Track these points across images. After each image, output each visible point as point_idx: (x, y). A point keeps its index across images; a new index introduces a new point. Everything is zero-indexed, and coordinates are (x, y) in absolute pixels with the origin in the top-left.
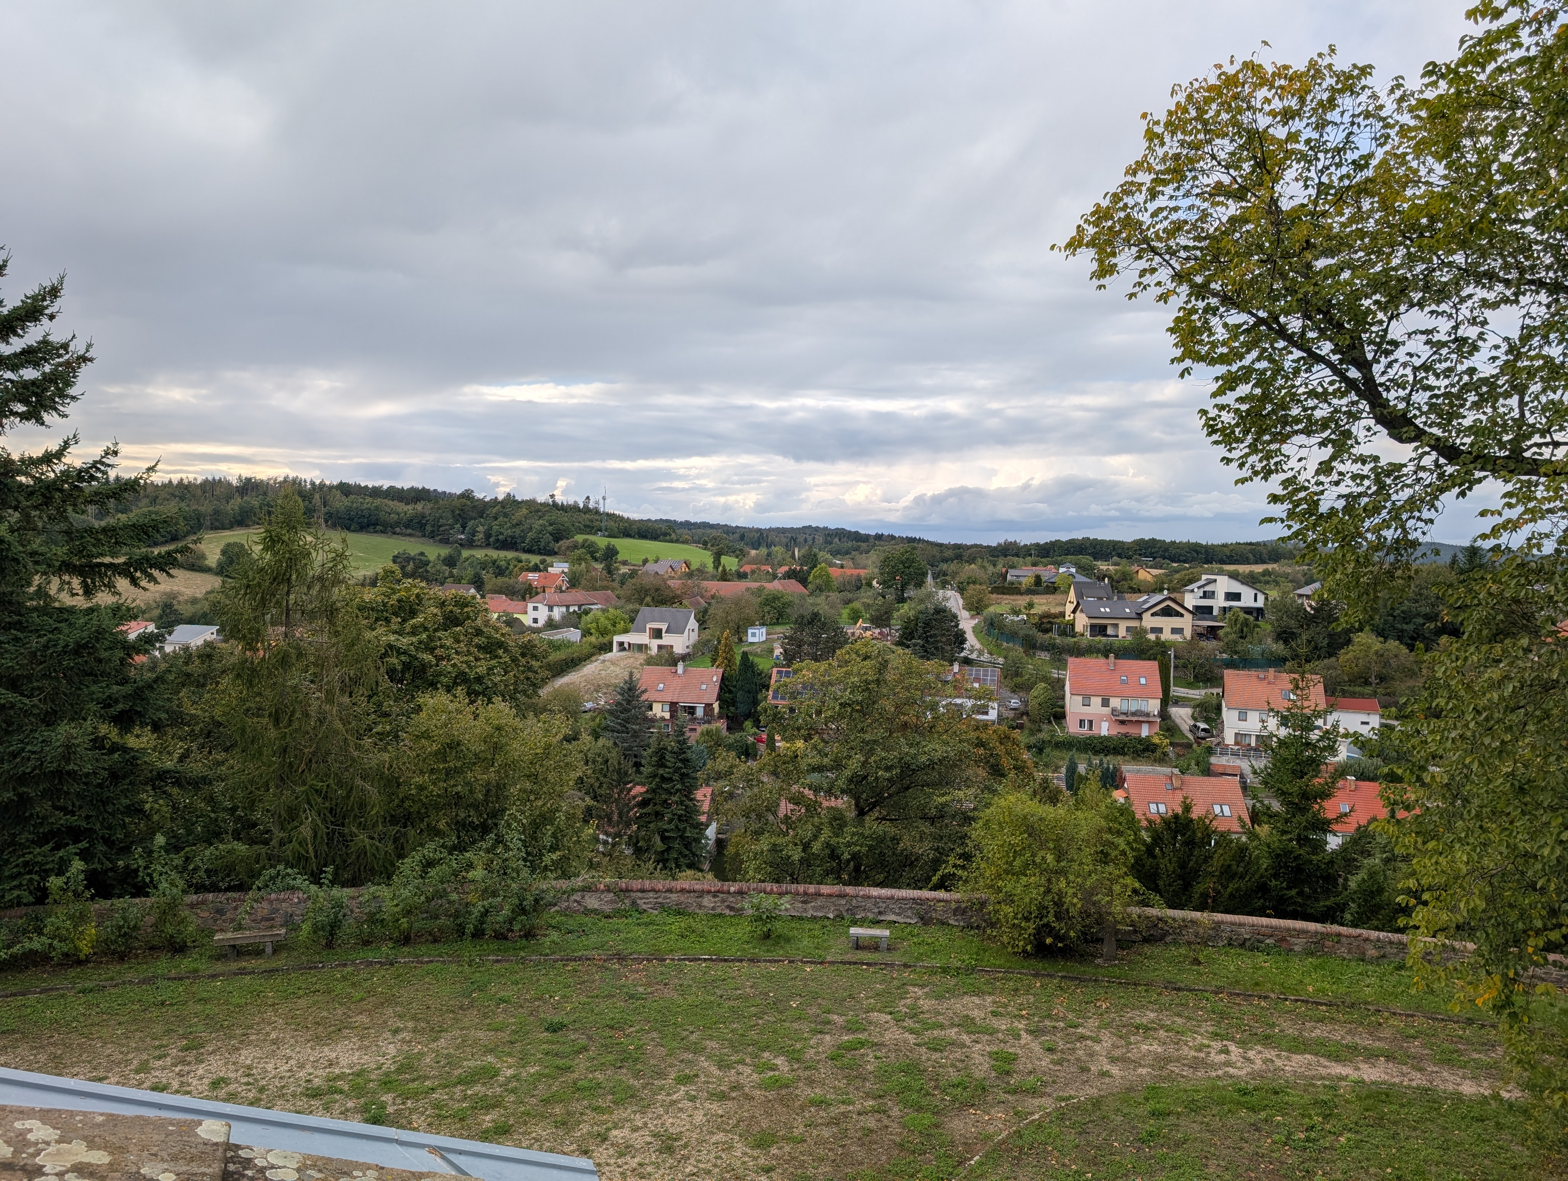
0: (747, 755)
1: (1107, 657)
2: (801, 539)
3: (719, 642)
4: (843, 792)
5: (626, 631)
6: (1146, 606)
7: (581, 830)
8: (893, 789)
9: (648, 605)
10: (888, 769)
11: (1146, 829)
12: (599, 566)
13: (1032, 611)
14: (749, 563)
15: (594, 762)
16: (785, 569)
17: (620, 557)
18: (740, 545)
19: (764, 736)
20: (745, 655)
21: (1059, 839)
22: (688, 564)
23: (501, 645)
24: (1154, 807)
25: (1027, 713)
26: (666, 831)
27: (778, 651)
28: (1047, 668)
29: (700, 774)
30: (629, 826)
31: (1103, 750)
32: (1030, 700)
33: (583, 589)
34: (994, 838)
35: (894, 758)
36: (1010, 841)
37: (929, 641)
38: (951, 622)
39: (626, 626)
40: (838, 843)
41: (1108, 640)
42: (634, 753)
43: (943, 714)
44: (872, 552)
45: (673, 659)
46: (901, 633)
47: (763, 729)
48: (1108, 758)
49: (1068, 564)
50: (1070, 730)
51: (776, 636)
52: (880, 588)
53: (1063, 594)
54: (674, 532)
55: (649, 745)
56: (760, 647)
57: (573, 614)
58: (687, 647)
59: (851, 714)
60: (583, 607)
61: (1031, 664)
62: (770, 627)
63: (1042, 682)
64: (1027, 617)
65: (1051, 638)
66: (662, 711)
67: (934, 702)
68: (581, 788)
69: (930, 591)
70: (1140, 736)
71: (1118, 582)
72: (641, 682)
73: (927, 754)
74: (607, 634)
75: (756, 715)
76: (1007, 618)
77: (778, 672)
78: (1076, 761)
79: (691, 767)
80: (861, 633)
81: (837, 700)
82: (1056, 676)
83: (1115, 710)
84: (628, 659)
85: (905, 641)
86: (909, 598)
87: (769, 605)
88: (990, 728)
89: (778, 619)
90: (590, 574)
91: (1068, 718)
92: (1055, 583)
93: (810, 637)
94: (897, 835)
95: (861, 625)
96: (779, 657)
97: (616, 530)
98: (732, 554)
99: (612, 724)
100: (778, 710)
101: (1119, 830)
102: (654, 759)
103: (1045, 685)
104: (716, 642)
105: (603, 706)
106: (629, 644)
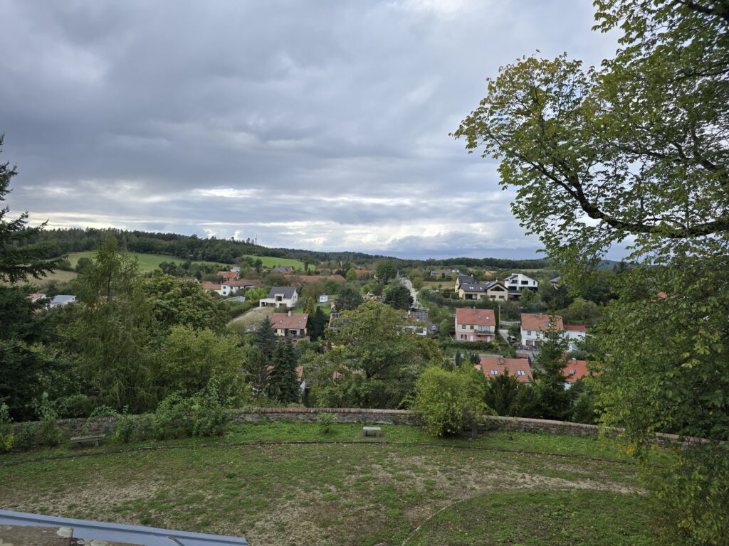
1: (472, 308)
2: (343, 257)
3: (307, 302)
4: (361, 367)
5: (265, 298)
6: (488, 286)
7: (245, 386)
8: (382, 366)
9: (275, 286)
10: (380, 357)
11: (490, 382)
12: (254, 269)
13: (441, 289)
14: (321, 268)
15: (251, 355)
16: (336, 270)
17: (263, 265)
18: (317, 260)
19: (327, 343)
20: (318, 308)
21: (452, 386)
22: (293, 268)
23: (209, 305)
24: (492, 372)
25: (439, 332)
26: (283, 385)
27: (333, 306)
28: (447, 313)
29: (298, 360)
30: (266, 384)
31: (471, 348)
32: (440, 326)
33: (246, 279)
34: (425, 386)
35: (383, 352)
36: (432, 388)
37: (398, 301)
38: (407, 293)
39: (265, 295)
40: (359, 390)
41: (473, 301)
42: (269, 351)
43: (404, 333)
44: (374, 263)
45: (286, 310)
46: (386, 298)
47: (326, 340)
48: (473, 351)
49: (456, 269)
50: (457, 339)
51: (332, 300)
52: (377, 278)
53: (454, 281)
54: (287, 254)
55: (275, 348)
56: (325, 304)
57: (242, 290)
58: (293, 304)
59: (365, 333)
60: (246, 287)
61: (441, 311)
62: (330, 295)
63: (445, 319)
64: (439, 291)
65: (449, 300)
66: (281, 333)
67: (400, 328)
68: (245, 367)
69: (398, 280)
70: (487, 342)
71: (477, 276)
72: (272, 320)
73: (397, 350)
74: (257, 299)
75: (323, 334)
76: (430, 291)
77: (333, 315)
78: (460, 352)
79: (294, 357)
80: (369, 298)
81: (359, 327)
82: (451, 316)
83: (476, 331)
84: (266, 310)
85: (388, 301)
86: (390, 283)
87: (329, 286)
88: (424, 339)
89: (333, 292)
90: (249, 272)
91: (456, 334)
92: (451, 276)
93: (347, 300)
94: (384, 385)
95: (369, 294)
96: (333, 308)
97: (261, 253)
98: (313, 264)
99: (259, 339)
100: (333, 332)
101: (478, 382)
102: (277, 354)
103: (447, 320)
104: (305, 302)
105: (255, 331)
106: (267, 303)
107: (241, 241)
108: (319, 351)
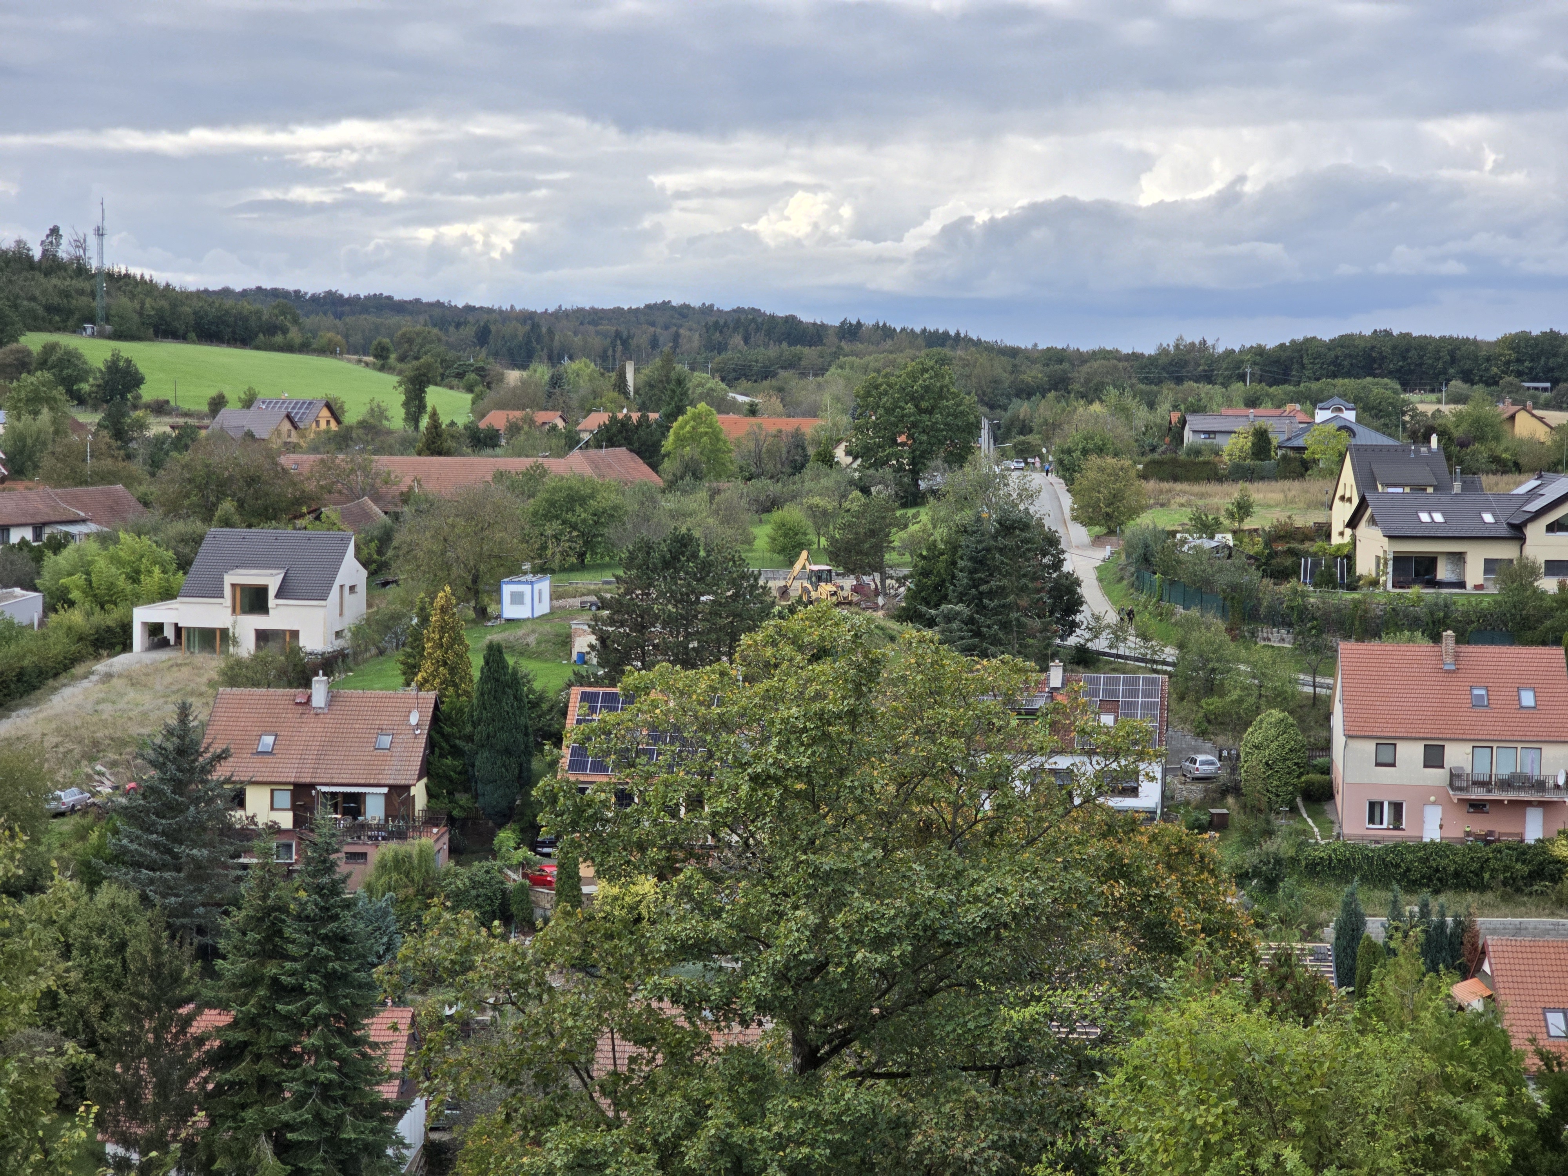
0: (507, 919)
1: (1436, 638)
2: (641, 339)
3: (425, 620)
4: (763, 1006)
5: (167, 594)
6: (1534, 506)
7: (52, 1132)
8: (894, 996)
9: (227, 523)
10: (880, 943)
11: (1540, 1079)
12: (90, 418)
13: (1249, 524)
14: (502, 406)
15: (86, 949)
16: (597, 419)
17: (148, 393)
18: (479, 357)
19: (552, 871)
20: (494, 654)
21: (1315, 1111)
22: (334, 410)
24: (1553, 1019)
25: (1234, 789)
26: (290, 1127)
27: (584, 642)
28: (1286, 670)
29: (379, 972)
30: (185, 1117)
31: (1430, 879)
32: (1242, 755)
33: (47, 479)
34: (1153, 1114)
35: (896, 916)
36: (1194, 1119)
37: (985, 607)
38: (1044, 556)
39: (168, 580)
40: (752, 1141)
41: (1438, 595)
42: (197, 921)
43: (1023, 797)
44: (833, 370)
45: (299, 669)
46: (912, 586)
47: (546, 850)
48: (1442, 898)
49: (1336, 400)
50: (1347, 830)
51: (576, 602)
52: (855, 466)
53: (1324, 477)
54: (295, 321)
55: (237, 900)
56: (534, 631)
57: (21, 549)
58: (338, 634)
59: (781, 802)
60: (47, 531)
61: (1246, 662)
62: (563, 576)
63: (1274, 707)
64: (1235, 539)
65: (1295, 592)
66: (272, 808)
67: (999, 767)
68: (52, 1019)
69: (987, 475)
70: (1522, 841)
71: (1463, 445)
72: (210, 732)
73: (981, 901)
74: (116, 604)
75: (528, 812)
76: (1184, 541)
77: (585, 697)
78: (1362, 908)
79: (354, 955)
80: (805, 590)
81: (744, 766)
82: (1309, 690)
83: (1459, 776)
84: (175, 669)
85: (924, 609)
86: (933, 492)
87: (557, 517)
88: (1142, 829)
89: (581, 556)
90: (65, 441)
91: (1338, 798)
92: (1305, 448)
93: (669, 602)
94: (905, 1113)
95: (804, 567)
96: (587, 657)
97: (136, 317)
98: (455, 382)
99: (134, 846)
100: (586, 798)
101: (1470, 1081)
102: (251, 936)
103: (1281, 716)
104: (415, 621)
105: (109, 798)
106: (178, 630)
108: (505, 917)
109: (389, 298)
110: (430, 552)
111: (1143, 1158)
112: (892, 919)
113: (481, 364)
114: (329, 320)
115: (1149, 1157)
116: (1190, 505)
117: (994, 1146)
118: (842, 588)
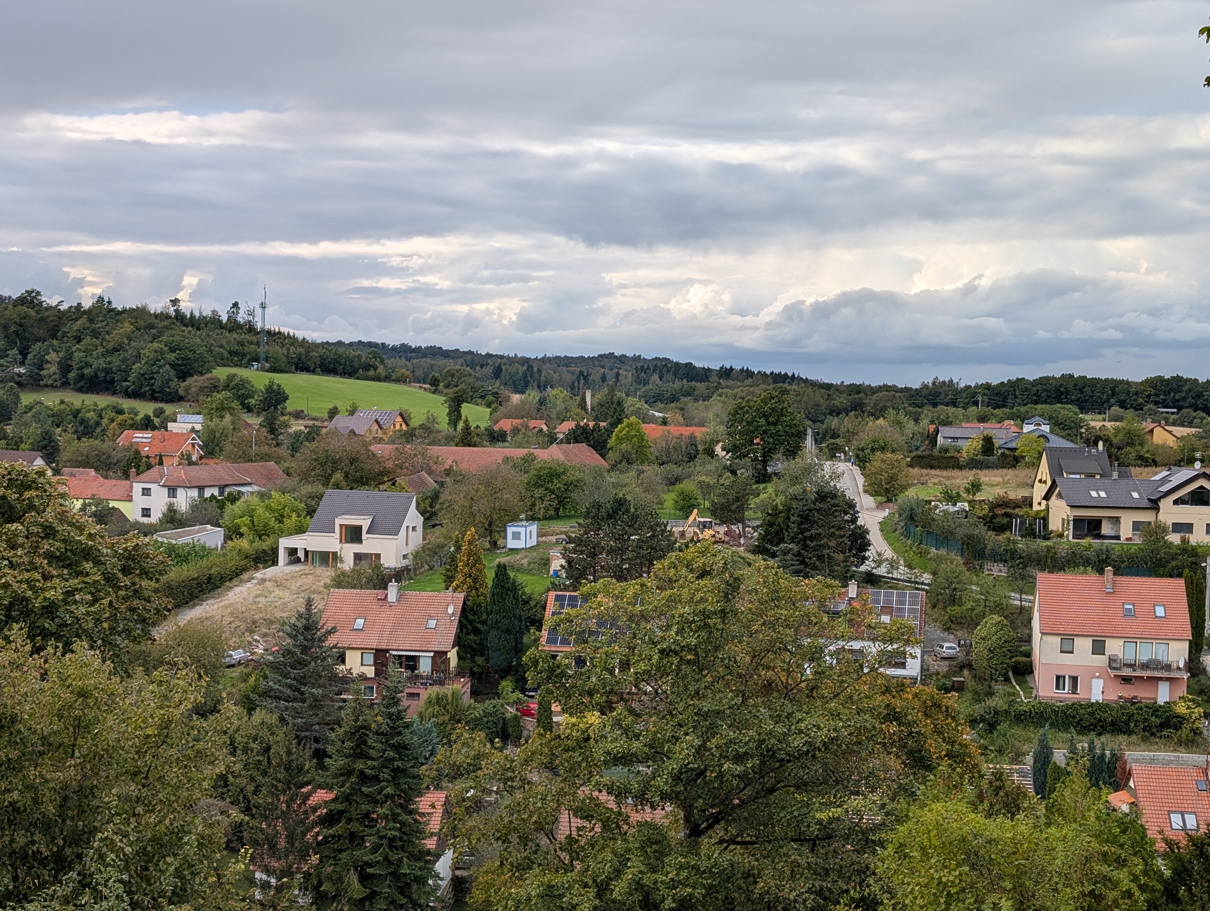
1: (1101, 572)
2: (596, 374)
3: (458, 548)
4: (665, 796)
5: (301, 530)
6: (1165, 488)
7: (224, 864)
8: (748, 792)
9: (337, 486)
10: (739, 758)
11: (1165, 856)
12: (255, 421)
13: (979, 497)
14: (509, 416)
15: (246, 750)
16: (568, 425)
17: (290, 406)
18: (495, 385)
19: (534, 706)
20: (502, 570)
21: (1020, 874)
22: (405, 418)
23: (88, 554)
24: (1177, 820)
25: (969, 666)
26: (369, 865)
27: (557, 563)
28: (1002, 591)
29: (425, 770)
30: (304, 856)
31: (1095, 726)
32: (974, 644)
33: (228, 458)
34: (913, 873)
35: (749, 741)
36: (940, 878)
37: (808, 546)
38: (846, 514)
39: (300, 522)
40: (655, 883)
41: (1102, 544)
42: (315, 734)
43: (831, 667)
44: (714, 397)
45: (380, 577)
46: (762, 532)
47: (531, 694)
48: (1103, 739)
49: (1037, 418)
50: (1041, 694)
51: (553, 539)
52: (727, 457)
53: (1029, 467)
54: (382, 362)
55: (339, 721)
56: (526, 557)
57: (211, 501)
58: (405, 557)
59: (679, 667)
60: (227, 490)
61: (977, 584)
62: (544, 522)
63: (994, 614)
64: (970, 506)
65: (1009, 540)
66: (362, 665)
67: (816, 648)
68: (224, 794)
69: (810, 464)
70: (1156, 703)
71: (1119, 448)
72: (325, 616)
73: (803, 733)
74: (268, 536)
75: (520, 669)
76: (936, 507)
77: (558, 598)
78: (1051, 744)
79: (410, 757)
80: (695, 533)
81: (655, 644)
82: (1018, 603)
83: (1115, 660)
84: (304, 577)
85: (769, 546)
86: (776, 474)
87: (542, 486)
88: (908, 690)
89: (557, 510)
90: (240, 434)
91: (1036, 673)
92: (1016, 449)
93: (611, 540)
94: (753, 868)
95: (695, 519)
96: (559, 573)
97: (284, 358)
98: (480, 401)
99: (276, 687)
100: (556, 662)
101: (1120, 857)
102: (348, 744)
103: (999, 619)
104: (453, 549)
105: (262, 656)
106: (306, 552)
107: (207, 313)
108: (505, 737)
109: (440, 348)
110: (463, 506)
111: (907, 902)
112: (746, 743)
113: (496, 390)
114: (403, 362)
115: (911, 902)
116: (941, 484)
117: (810, 891)
118: (718, 533)
